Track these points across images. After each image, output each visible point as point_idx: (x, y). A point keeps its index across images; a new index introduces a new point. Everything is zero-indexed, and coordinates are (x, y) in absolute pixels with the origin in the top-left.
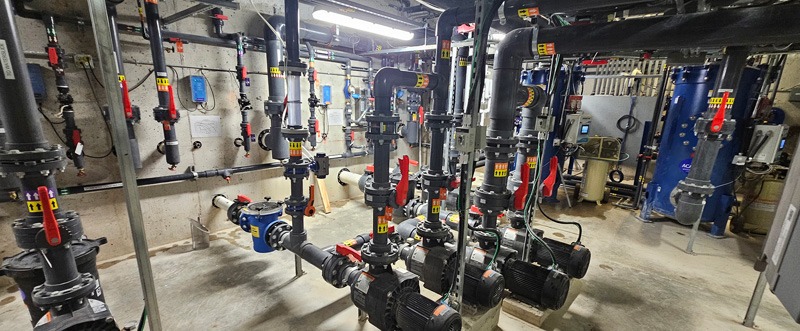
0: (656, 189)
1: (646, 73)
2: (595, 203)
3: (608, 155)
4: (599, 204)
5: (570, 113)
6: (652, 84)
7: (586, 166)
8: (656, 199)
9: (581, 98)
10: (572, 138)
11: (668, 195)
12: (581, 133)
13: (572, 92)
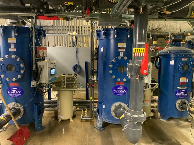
0: (102, 107)
1: (79, 34)
2: (69, 120)
3: (71, 86)
4: (71, 120)
5: (40, 60)
6: (83, 41)
7: (58, 95)
8: (103, 113)
9: (46, 49)
10: (45, 79)
11: (110, 110)
12: (51, 75)
13: (38, 45)
